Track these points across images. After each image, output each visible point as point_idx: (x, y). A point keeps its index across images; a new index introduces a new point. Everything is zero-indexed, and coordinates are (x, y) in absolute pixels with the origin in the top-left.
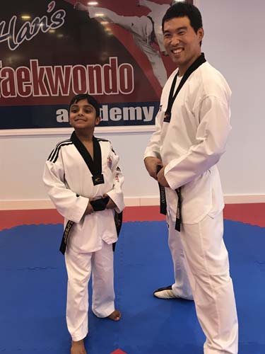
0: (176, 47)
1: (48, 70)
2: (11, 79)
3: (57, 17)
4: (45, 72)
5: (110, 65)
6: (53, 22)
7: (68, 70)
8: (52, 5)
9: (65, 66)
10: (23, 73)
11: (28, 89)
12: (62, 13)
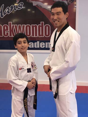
3: (20, 5)
4: (14, 27)
5: (41, 25)
6: (19, 7)
7: (24, 26)
8: (18, 0)
9: (22, 25)
10: (6, 27)
11: (7, 34)
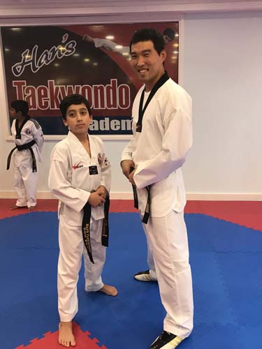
0: (142, 67)
1: (62, 89)
2: (33, 95)
3: (69, 47)
4: (60, 90)
5: (111, 86)
6: (67, 51)
7: (78, 89)
8: (65, 37)
9: (75, 86)
11: (46, 103)
12: (74, 44)
